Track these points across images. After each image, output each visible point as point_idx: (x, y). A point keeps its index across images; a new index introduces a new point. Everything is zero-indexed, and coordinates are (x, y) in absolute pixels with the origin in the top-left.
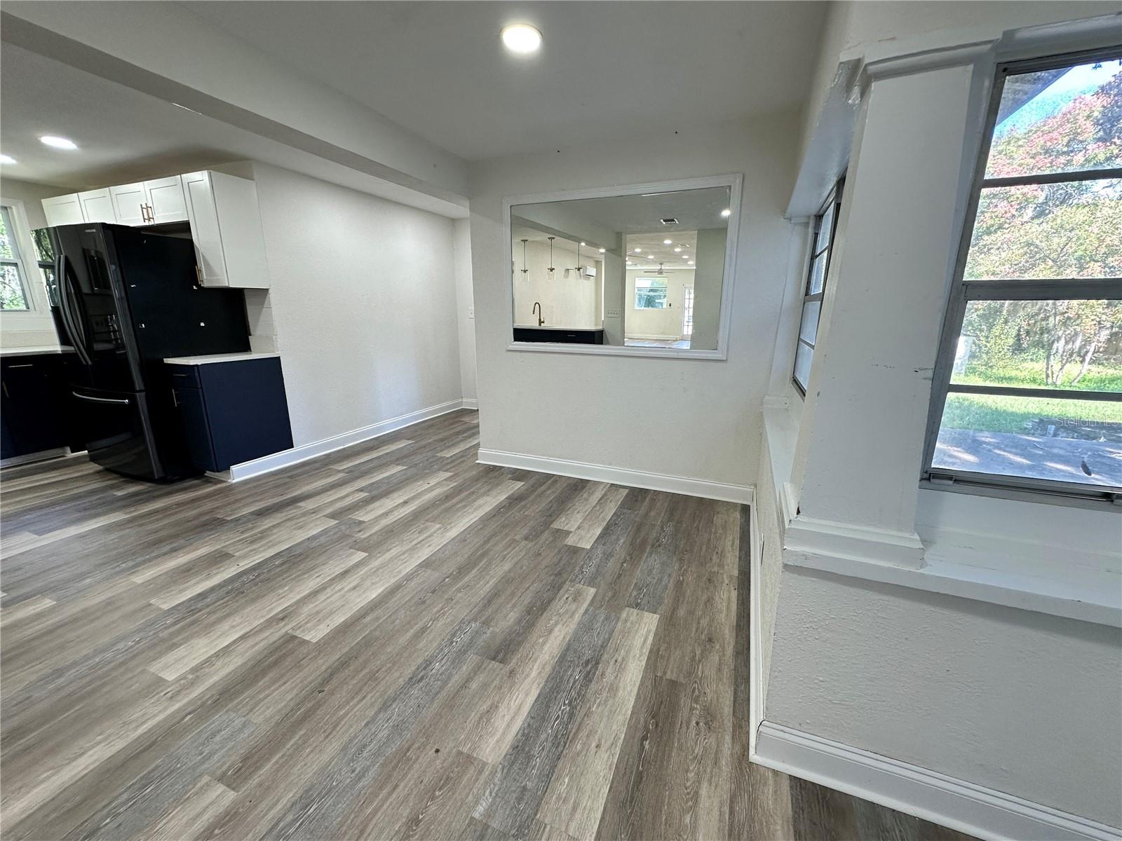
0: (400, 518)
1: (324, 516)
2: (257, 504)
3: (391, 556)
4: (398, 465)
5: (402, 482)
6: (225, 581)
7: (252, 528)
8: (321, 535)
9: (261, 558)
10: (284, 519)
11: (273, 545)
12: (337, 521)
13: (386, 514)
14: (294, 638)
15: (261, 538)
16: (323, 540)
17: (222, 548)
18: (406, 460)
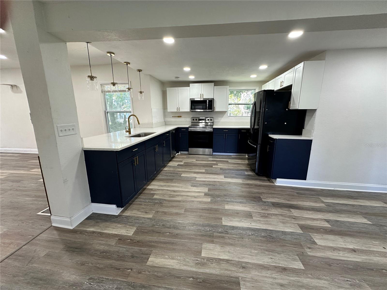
0: (341, 260)
1: (297, 224)
2: (277, 199)
3: (317, 285)
4: (365, 218)
5: (360, 232)
6: (242, 227)
7: (267, 210)
8: (289, 234)
9: (259, 226)
10: (280, 213)
11: (267, 224)
12: (302, 232)
13: (334, 249)
14: (239, 284)
15: (266, 217)
16: (288, 237)
17: (252, 212)
18: (373, 217)
